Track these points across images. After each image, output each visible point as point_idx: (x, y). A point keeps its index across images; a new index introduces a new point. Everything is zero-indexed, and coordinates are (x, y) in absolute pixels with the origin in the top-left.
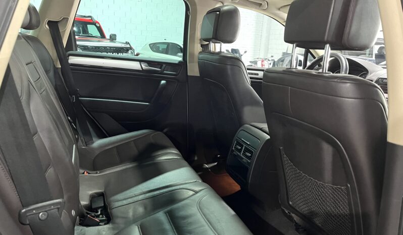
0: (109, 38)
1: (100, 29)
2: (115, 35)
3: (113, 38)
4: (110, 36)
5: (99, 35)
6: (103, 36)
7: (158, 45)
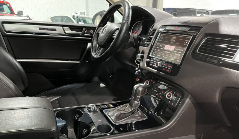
0: (17, 13)
1: (10, 8)
2: (22, 12)
3: (20, 13)
4: (18, 12)
5: (10, 12)
6: (12, 12)
7: (56, 18)
